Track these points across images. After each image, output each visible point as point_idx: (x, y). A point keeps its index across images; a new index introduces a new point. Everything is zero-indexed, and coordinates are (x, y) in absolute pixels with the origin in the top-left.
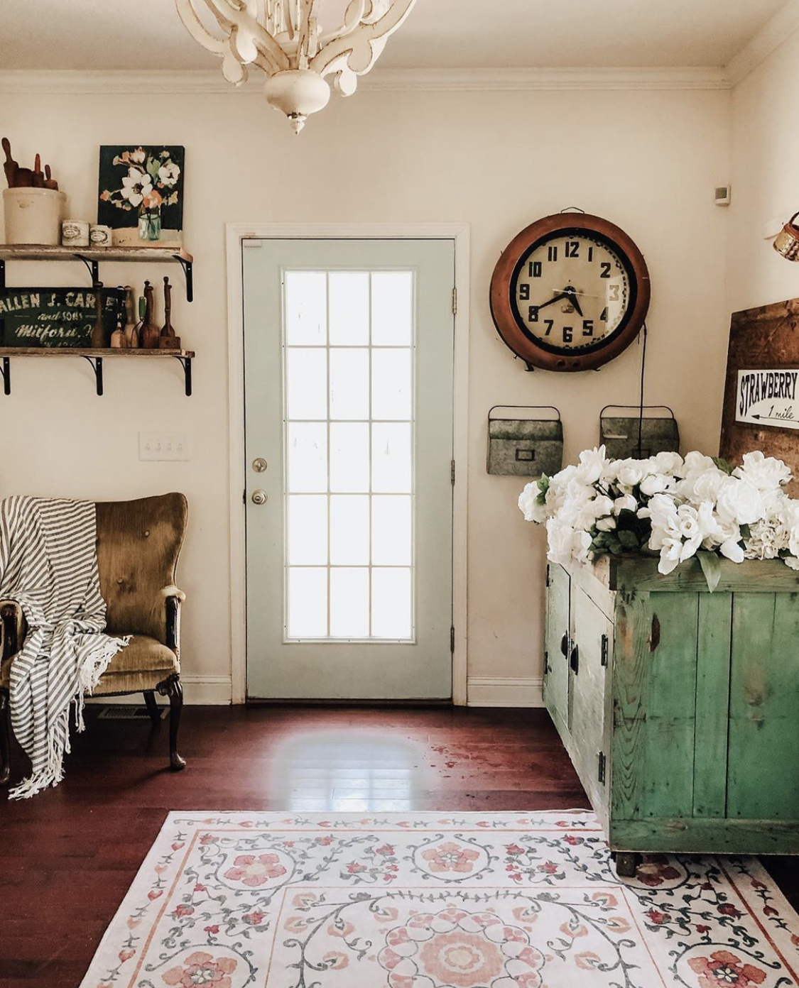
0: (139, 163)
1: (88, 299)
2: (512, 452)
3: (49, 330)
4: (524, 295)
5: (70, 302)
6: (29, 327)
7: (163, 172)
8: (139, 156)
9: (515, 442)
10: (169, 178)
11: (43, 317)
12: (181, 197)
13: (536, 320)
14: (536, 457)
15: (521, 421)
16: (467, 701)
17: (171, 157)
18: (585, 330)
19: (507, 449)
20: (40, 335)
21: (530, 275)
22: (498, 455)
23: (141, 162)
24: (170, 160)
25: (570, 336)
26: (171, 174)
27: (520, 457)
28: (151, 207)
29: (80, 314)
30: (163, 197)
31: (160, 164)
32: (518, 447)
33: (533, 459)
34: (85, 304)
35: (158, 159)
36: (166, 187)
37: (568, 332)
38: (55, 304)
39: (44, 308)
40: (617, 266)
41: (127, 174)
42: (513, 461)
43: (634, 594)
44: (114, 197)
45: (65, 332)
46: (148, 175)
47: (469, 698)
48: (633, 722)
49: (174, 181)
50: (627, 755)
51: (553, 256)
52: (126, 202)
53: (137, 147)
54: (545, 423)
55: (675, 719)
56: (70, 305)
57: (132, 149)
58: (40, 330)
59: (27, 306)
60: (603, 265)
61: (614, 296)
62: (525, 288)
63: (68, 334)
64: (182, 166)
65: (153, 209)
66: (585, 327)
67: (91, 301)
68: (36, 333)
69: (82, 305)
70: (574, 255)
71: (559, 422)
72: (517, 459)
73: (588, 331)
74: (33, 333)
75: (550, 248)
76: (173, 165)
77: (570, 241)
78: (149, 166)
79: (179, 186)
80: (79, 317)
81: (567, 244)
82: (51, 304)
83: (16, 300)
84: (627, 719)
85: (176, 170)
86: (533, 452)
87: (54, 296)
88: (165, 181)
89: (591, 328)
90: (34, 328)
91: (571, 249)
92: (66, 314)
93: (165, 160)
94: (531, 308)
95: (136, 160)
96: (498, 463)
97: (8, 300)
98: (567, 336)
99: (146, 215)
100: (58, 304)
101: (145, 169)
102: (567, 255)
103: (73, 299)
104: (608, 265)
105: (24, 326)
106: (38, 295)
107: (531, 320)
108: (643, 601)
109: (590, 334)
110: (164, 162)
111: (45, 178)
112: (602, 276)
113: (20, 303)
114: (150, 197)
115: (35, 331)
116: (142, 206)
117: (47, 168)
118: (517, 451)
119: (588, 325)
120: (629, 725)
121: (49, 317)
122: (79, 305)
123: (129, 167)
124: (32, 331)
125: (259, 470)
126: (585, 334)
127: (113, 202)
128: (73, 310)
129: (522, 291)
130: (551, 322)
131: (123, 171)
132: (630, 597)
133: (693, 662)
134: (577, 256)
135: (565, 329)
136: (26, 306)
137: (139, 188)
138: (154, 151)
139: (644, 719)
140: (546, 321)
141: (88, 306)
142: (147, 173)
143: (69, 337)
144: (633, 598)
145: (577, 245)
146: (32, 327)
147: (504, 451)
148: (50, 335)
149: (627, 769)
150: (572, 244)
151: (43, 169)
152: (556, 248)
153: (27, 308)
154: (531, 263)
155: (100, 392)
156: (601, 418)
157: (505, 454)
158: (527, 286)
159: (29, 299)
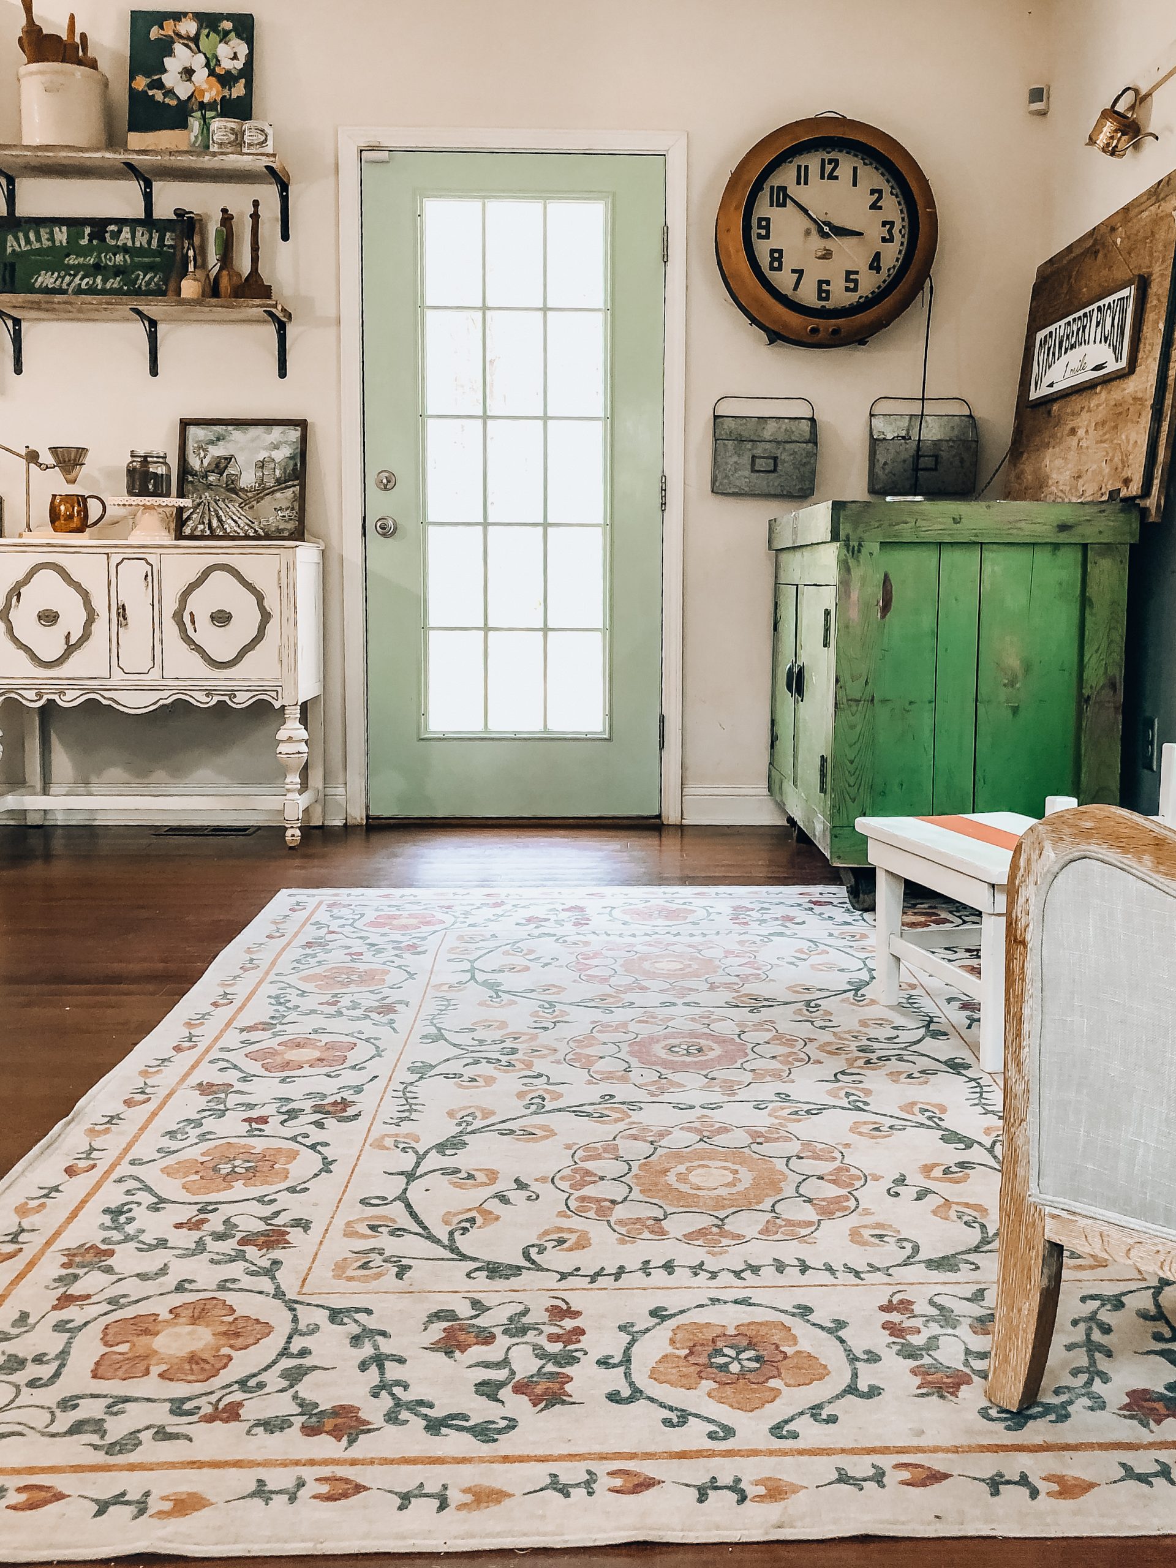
0: (188, 38)
1: (138, 234)
2: (746, 460)
3: (82, 279)
4: (763, 232)
5: (112, 238)
6: (52, 274)
7: (223, 51)
8: (189, 27)
9: (749, 445)
10: (232, 59)
11: (72, 260)
12: (249, 86)
13: (780, 268)
14: (780, 468)
15: (758, 418)
16: (682, 819)
17: (235, 29)
18: (848, 284)
19: (739, 455)
20: (68, 285)
21: (772, 205)
22: (727, 463)
23: (192, 35)
24: (233, 34)
25: (827, 292)
26: (235, 54)
27: (757, 468)
28: (206, 100)
29: (127, 257)
30: (223, 86)
31: (218, 39)
32: (754, 452)
33: (775, 471)
34: (133, 243)
35: (217, 32)
36: (228, 72)
37: (824, 287)
38: (90, 241)
39: (73, 247)
40: (892, 193)
41: (170, 53)
42: (747, 473)
43: (860, 545)
44: (151, 86)
45: (105, 281)
46: (201, 55)
47: (685, 813)
48: (857, 706)
49: (239, 65)
50: (851, 746)
51: (802, 178)
52: (170, 93)
53: (185, 14)
54: (792, 422)
55: (911, 703)
56: (113, 243)
57: (178, 16)
58: (68, 279)
59: (49, 243)
60: (873, 192)
61: (888, 237)
62: (764, 223)
63: (108, 286)
64: (250, 42)
65: (209, 103)
66: (848, 280)
67: (141, 238)
68: (62, 283)
69: (130, 244)
70: (832, 177)
71: (812, 420)
72: (753, 471)
73: (852, 285)
74: (58, 283)
75: (799, 167)
76: (240, 41)
77: (827, 157)
78: (203, 42)
79: (247, 72)
80: (125, 260)
81: (823, 160)
82: (84, 242)
83: (32, 236)
84: (851, 700)
85: (243, 49)
86: (775, 459)
87: (88, 230)
88: (227, 64)
89: (856, 281)
90: (59, 276)
91: (829, 168)
92: (105, 256)
93: (226, 33)
94: (772, 251)
95: (183, 33)
96: (727, 477)
97: (21, 235)
98: (823, 293)
99: (199, 113)
100: (95, 242)
101: (198, 46)
102: (822, 178)
103: (116, 235)
104: (880, 192)
105: (43, 272)
106: (64, 229)
107: (772, 268)
108: (871, 554)
109: (855, 289)
110: (224, 36)
111: (81, 53)
112: (871, 208)
113: (39, 239)
114: (205, 86)
115: (60, 280)
116: (193, 99)
117: (83, 36)
118: (754, 457)
119: (852, 277)
120: (854, 708)
121: (81, 260)
122: (125, 244)
123: (174, 43)
124: (57, 280)
125: (386, 489)
126: (847, 289)
127: (150, 93)
128: (116, 250)
129: (760, 227)
130: (800, 272)
131: (166, 47)
132: (856, 548)
133: (933, 632)
134: (836, 178)
135: (820, 282)
136: (46, 244)
137: (188, 73)
138: (209, 21)
139: (872, 700)
140: (793, 271)
141: (138, 244)
142: (200, 52)
143: (111, 288)
144: (859, 551)
145: (836, 163)
146: (56, 274)
147: (735, 459)
148: (83, 286)
149: (852, 762)
150: (830, 161)
151: (77, 40)
152: (807, 167)
153: (49, 247)
154: (772, 188)
155: (154, 371)
156: (871, 415)
157: (736, 463)
158: (768, 220)
159: (52, 233)
